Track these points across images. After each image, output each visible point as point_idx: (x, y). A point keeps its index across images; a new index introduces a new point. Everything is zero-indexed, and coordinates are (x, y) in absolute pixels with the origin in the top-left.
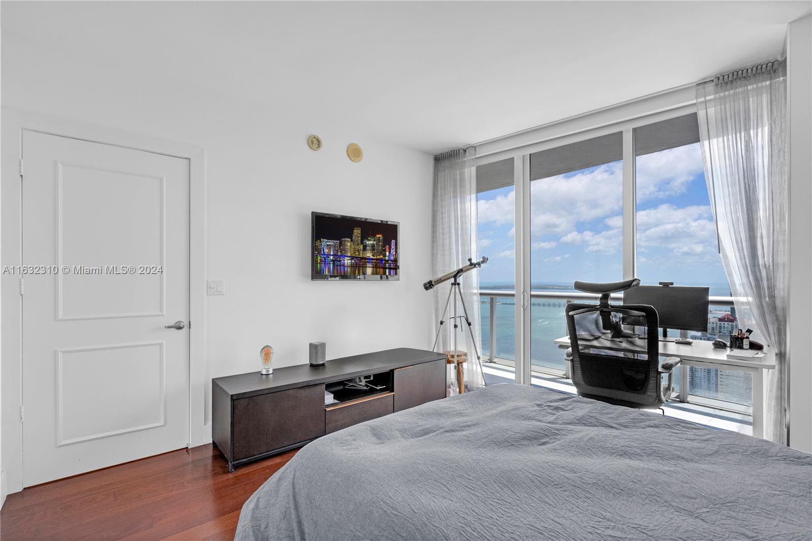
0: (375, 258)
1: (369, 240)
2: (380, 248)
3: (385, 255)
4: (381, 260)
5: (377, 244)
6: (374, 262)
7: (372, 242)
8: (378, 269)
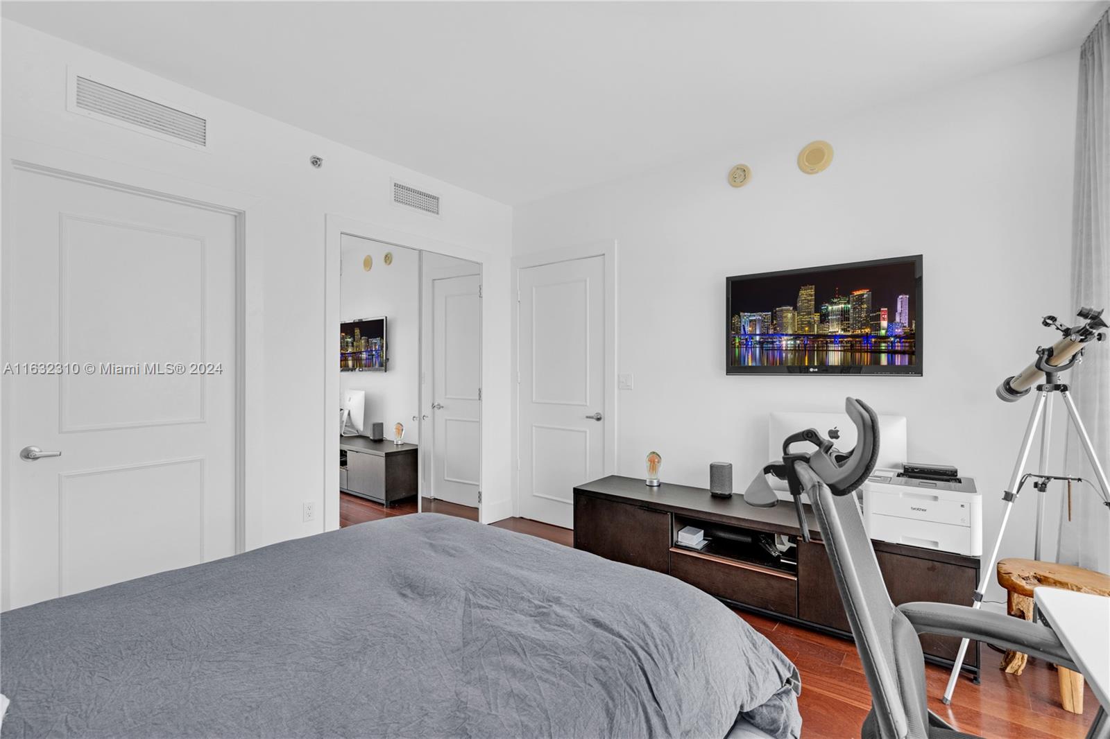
0: (850, 333)
1: (835, 304)
2: (863, 315)
3: (878, 327)
4: (867, 337)
5: (854, 309)
6: (847, 342)
7: (843, 306)
8: (858, 355)
